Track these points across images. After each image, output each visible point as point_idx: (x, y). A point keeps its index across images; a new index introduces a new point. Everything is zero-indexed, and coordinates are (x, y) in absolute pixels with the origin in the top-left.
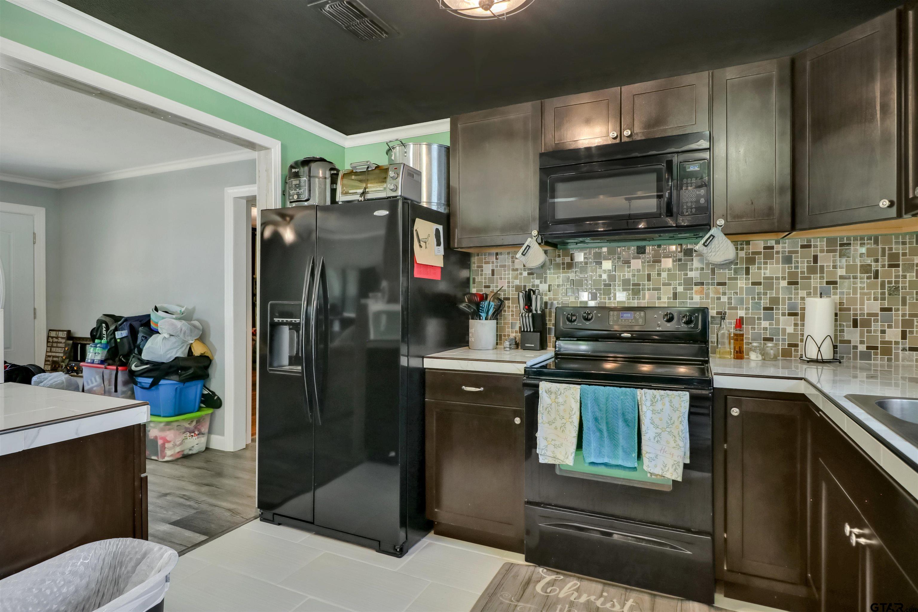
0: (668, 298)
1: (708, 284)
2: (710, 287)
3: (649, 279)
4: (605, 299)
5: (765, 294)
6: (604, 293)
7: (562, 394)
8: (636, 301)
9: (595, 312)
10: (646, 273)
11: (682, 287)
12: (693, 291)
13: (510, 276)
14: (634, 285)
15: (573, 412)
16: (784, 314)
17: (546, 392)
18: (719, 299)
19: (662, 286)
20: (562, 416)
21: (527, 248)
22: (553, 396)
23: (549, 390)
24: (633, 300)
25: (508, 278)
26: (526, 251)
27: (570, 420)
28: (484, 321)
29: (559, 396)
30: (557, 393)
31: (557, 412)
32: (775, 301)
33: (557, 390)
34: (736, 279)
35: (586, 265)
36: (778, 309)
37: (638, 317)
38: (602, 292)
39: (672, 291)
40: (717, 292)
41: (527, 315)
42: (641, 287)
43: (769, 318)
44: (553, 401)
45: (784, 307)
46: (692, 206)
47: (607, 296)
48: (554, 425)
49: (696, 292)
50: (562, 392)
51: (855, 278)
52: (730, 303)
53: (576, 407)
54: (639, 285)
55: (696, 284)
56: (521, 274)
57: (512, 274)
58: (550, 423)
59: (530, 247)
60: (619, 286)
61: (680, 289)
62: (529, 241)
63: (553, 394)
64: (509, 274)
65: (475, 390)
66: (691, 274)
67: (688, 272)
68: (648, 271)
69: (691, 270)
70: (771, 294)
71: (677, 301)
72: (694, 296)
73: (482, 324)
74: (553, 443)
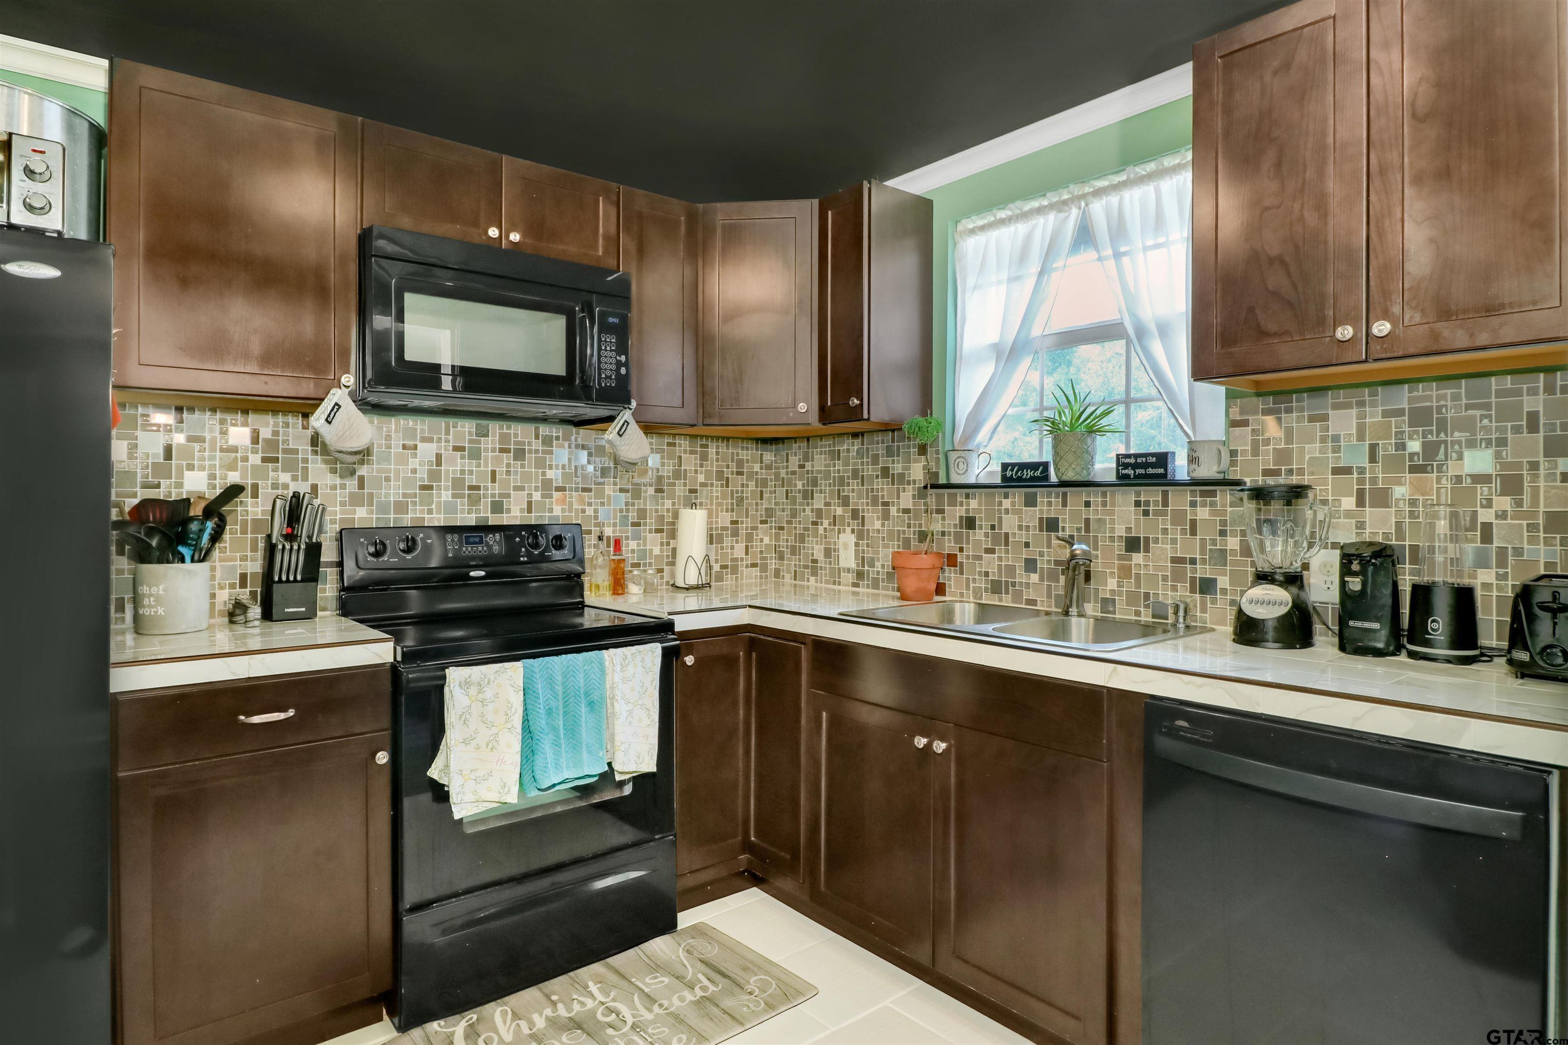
0: (522, 510)
1: (571, 489)
2: (574, 493)
3: (493, 480)
4: (422, 512)
5: (633, 504)
6: (420, 502)
7: (491, 683)
8: (474, 515)
9: (421, 535)
10: (490, 469)
11: (539, 493)
12: (554, 500)
13: (217, 463)
14: (471, 488)
15: (513, 710)
16: (650, 532)
17: (460, 685)
18: (583, 511)
19: (512, 492)
20: (490, 722)
21: (335, 410)
22: (473, 691)
23: (468, 680)
24: (468, 513)
25: (212, 467)
26: (333, 414)
27: (509, 725)
28: (188, 566)
29: (485, 689)
30: (482, 683)
31: (480, 718)
32: (642, 513)
33: (483, 677)
34: (603, 484)
35: (388, 448)
36: (645, 524)
37: (491, 543)
38: (417, 500)
39: (526, 500)
40: (582, 501)
41: (288, 547)
42: (482, 492)
43: (637, 537)
44: (474, 699)
45: (651, 522)
46: (611, 376)
47: (426, 508)
48: (474, 744)
49: (557, 500)
50: (492, 678)
51: (712, 485)
52: (596, 518)
53: (517, 700)
54: (478, 488)
55: (558, 489)
56: (245, 459)
57: (220, 459)
58: (465, 742)
59: (340, 407)
60: (446, 489)
61: (537, 496)
62: (338, 395)
63: (472, 687)
64: (212, 458)
65: (277, 716)
66: (550, 474)
67: (547, 470)
68: (492, 466)
69: (551, 467)
70: (639, 504)
71: (533, 515)
72: (555, 507)
73: (189, 572)
74: (473, 776)
